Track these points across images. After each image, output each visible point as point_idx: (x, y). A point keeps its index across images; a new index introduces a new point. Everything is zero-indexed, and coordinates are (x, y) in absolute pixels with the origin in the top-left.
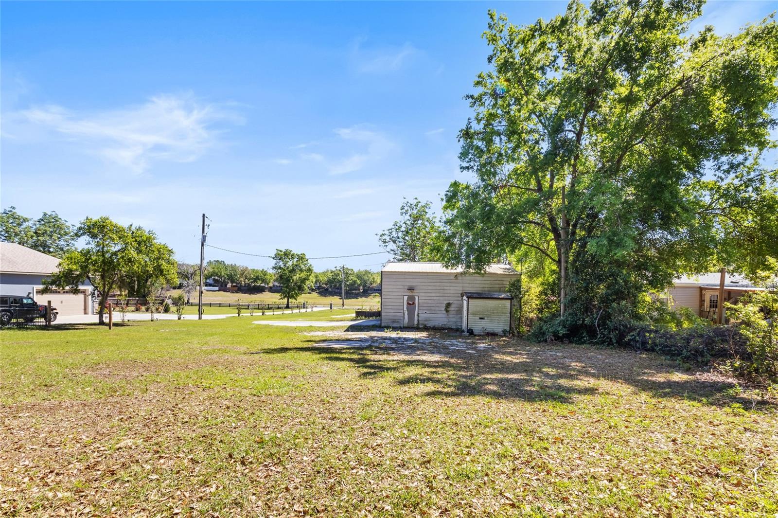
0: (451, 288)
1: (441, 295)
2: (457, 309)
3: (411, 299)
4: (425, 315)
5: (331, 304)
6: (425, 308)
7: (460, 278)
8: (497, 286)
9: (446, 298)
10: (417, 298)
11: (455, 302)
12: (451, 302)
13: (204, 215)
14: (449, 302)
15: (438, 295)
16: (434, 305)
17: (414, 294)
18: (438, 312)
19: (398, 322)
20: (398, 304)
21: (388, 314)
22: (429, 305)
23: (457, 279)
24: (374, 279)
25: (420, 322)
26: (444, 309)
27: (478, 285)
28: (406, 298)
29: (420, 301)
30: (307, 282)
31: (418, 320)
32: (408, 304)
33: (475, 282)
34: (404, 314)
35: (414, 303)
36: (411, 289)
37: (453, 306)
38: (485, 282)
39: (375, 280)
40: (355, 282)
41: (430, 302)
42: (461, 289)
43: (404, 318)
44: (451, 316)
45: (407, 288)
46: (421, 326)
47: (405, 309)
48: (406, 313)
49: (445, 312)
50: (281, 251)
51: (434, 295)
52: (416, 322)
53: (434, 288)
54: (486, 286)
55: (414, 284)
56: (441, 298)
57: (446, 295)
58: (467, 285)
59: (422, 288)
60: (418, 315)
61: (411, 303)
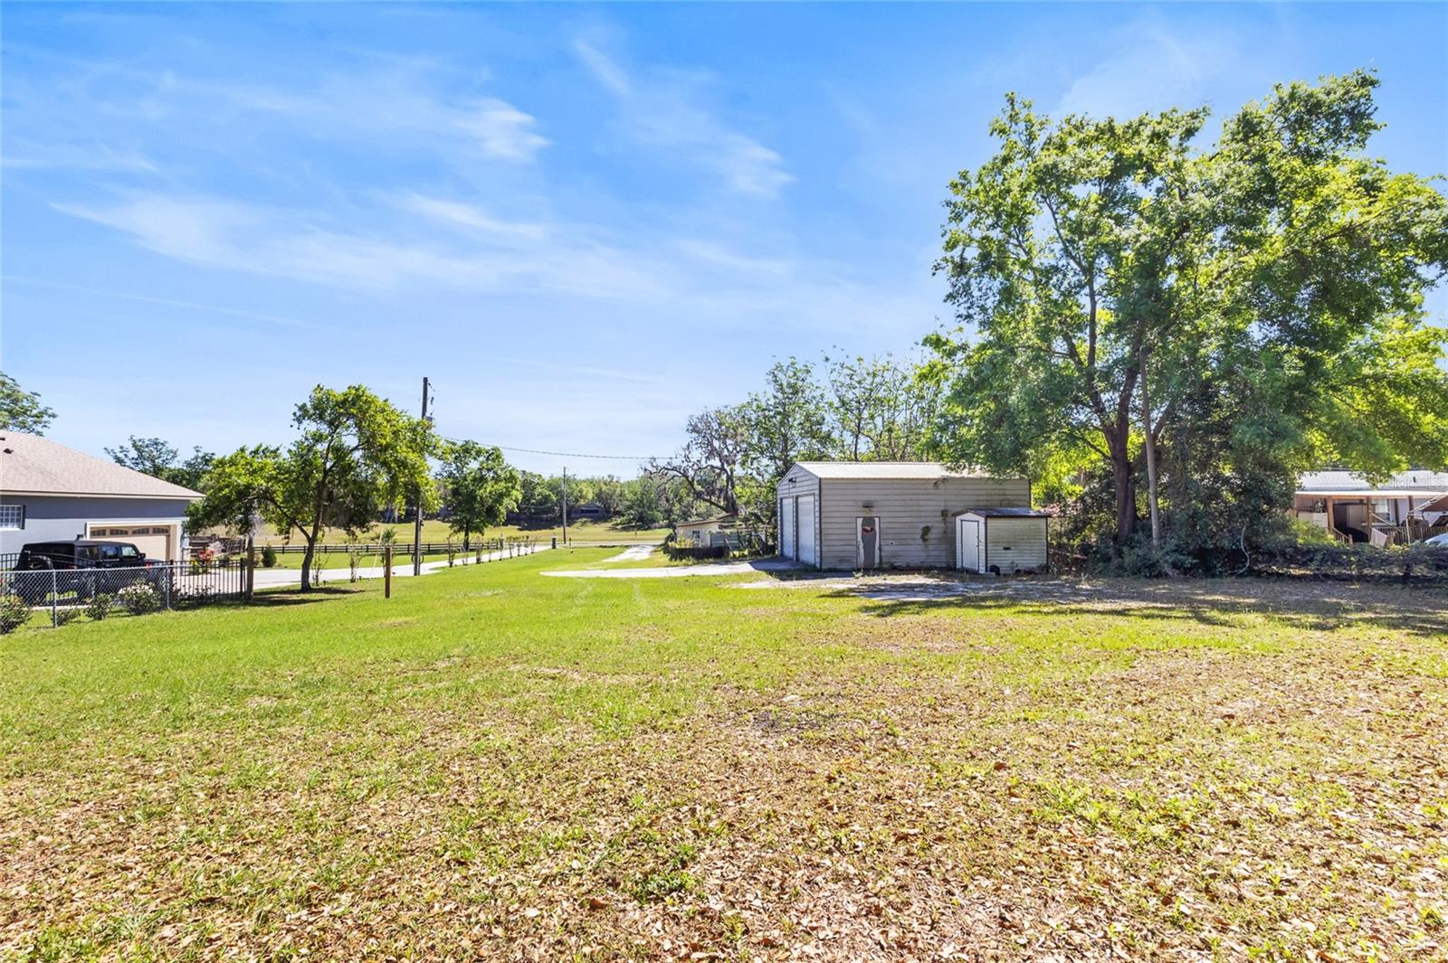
0: (930, 503)
1: (914, 514)
2: (939, 536)
3: (868, 521)
4: (891, 548)
5: (554, 540)
6: (890, 537)
7: (941, 486)
8: (997, 498)
9: (922, 519)
10: (877, 520)
11: (936, 525)
12: (930, 525)
13: (425, 380)
14: (924, 525)
15: (909, 514)
16: (904, 531)
17: (873, 515)
18: (911, 542)
19: (848, 561)
20: (847, 531)
21: (832, 548)
22: (896, 531)
23: (937, 488)
24: (581, 491)
25: (884, 560)
26: (919, 536)
27: (966, 498)
28: (860, 521)
29: (882, 526)
30: (506, 501)
31: (880, 556)
32: (864, 530)
33: (964, 492)
34: (858, 547)
35: (873, 529)
36: (868, 506)
37: (933, 531)
38: (978, 492)
39: (584, 493)
40: (547, 498)
41: (897, 526)
42: (943, 503)
43: (858, 554)
44: (931, 547)
45: (860, 504)
46: (884, 566)
47: (860, 539)
48: (861, 545)
49: (920, 542)
50: (454, 444)
51: (904, 514)
52: (877, 560)
53: (903, 503)
54: (982, 498)
55: (872, 498)
56: (915, 520)
57: (922, 514)
58: (953, 498)
59: (885, 503)
60: (880, 549)
61: (869, 528)
